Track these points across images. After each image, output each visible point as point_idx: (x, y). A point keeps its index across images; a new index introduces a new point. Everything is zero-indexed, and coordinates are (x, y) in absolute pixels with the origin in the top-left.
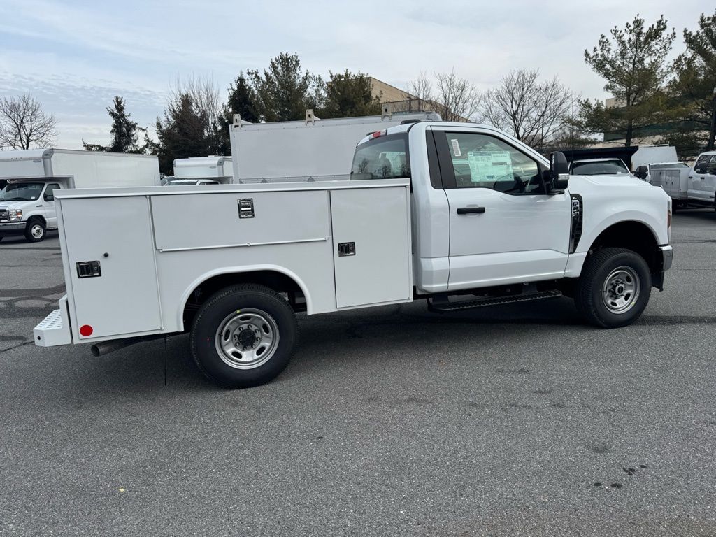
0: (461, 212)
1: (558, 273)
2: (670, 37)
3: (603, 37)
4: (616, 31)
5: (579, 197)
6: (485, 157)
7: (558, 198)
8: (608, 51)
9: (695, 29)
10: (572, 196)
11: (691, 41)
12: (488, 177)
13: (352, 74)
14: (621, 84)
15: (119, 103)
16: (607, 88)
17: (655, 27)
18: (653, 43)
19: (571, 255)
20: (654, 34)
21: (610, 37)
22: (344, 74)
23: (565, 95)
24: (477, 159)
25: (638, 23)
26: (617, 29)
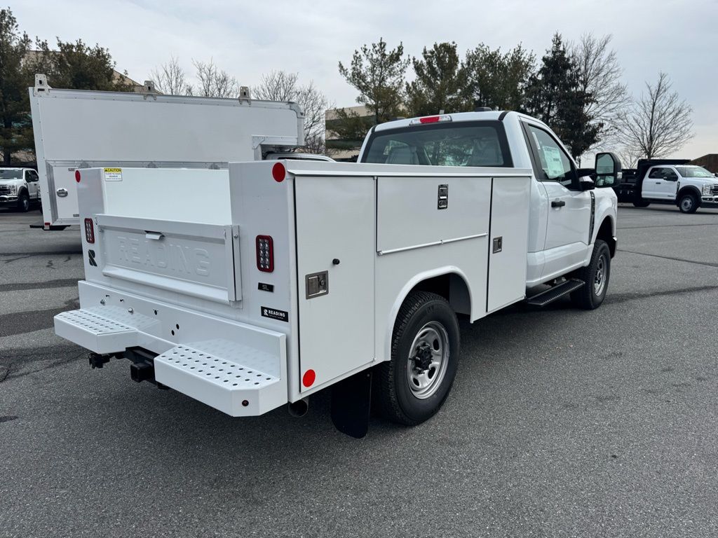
2: (406, 62)
3: (357, 53)
4: (366, 50)
8: (361, 66)
9: (420, 58)
11: (418, 68)
13: (87, 46)
14: (371, 97)
16: (359, 100)
17: (396, 51)
18: (395, 65)
20: (395, 57)
21: (361, 53)
22: (75, 44)
23: (322, 101)
25: (382, 45)
26: (366, 47)
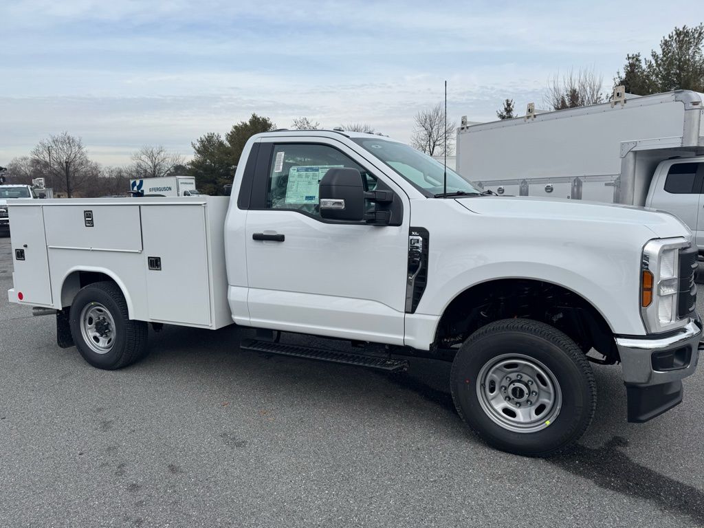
0: (258, 237)
1: (396, 338)
5: (424, 233)
6: (310, 173)
7: (391, 230)
10: (412, 230)
12: (307, 198)
15: (509, 105)
19: (407, 315)
24: (300, 176)
